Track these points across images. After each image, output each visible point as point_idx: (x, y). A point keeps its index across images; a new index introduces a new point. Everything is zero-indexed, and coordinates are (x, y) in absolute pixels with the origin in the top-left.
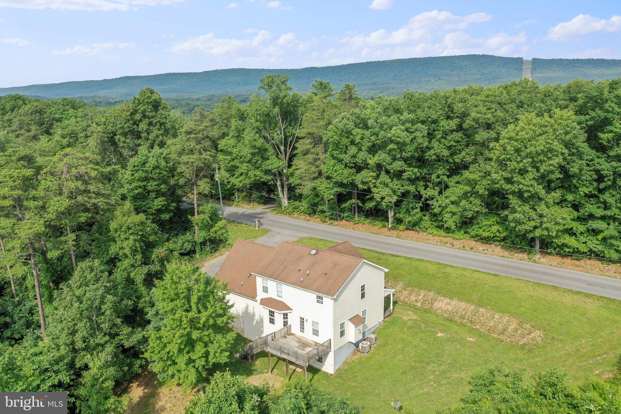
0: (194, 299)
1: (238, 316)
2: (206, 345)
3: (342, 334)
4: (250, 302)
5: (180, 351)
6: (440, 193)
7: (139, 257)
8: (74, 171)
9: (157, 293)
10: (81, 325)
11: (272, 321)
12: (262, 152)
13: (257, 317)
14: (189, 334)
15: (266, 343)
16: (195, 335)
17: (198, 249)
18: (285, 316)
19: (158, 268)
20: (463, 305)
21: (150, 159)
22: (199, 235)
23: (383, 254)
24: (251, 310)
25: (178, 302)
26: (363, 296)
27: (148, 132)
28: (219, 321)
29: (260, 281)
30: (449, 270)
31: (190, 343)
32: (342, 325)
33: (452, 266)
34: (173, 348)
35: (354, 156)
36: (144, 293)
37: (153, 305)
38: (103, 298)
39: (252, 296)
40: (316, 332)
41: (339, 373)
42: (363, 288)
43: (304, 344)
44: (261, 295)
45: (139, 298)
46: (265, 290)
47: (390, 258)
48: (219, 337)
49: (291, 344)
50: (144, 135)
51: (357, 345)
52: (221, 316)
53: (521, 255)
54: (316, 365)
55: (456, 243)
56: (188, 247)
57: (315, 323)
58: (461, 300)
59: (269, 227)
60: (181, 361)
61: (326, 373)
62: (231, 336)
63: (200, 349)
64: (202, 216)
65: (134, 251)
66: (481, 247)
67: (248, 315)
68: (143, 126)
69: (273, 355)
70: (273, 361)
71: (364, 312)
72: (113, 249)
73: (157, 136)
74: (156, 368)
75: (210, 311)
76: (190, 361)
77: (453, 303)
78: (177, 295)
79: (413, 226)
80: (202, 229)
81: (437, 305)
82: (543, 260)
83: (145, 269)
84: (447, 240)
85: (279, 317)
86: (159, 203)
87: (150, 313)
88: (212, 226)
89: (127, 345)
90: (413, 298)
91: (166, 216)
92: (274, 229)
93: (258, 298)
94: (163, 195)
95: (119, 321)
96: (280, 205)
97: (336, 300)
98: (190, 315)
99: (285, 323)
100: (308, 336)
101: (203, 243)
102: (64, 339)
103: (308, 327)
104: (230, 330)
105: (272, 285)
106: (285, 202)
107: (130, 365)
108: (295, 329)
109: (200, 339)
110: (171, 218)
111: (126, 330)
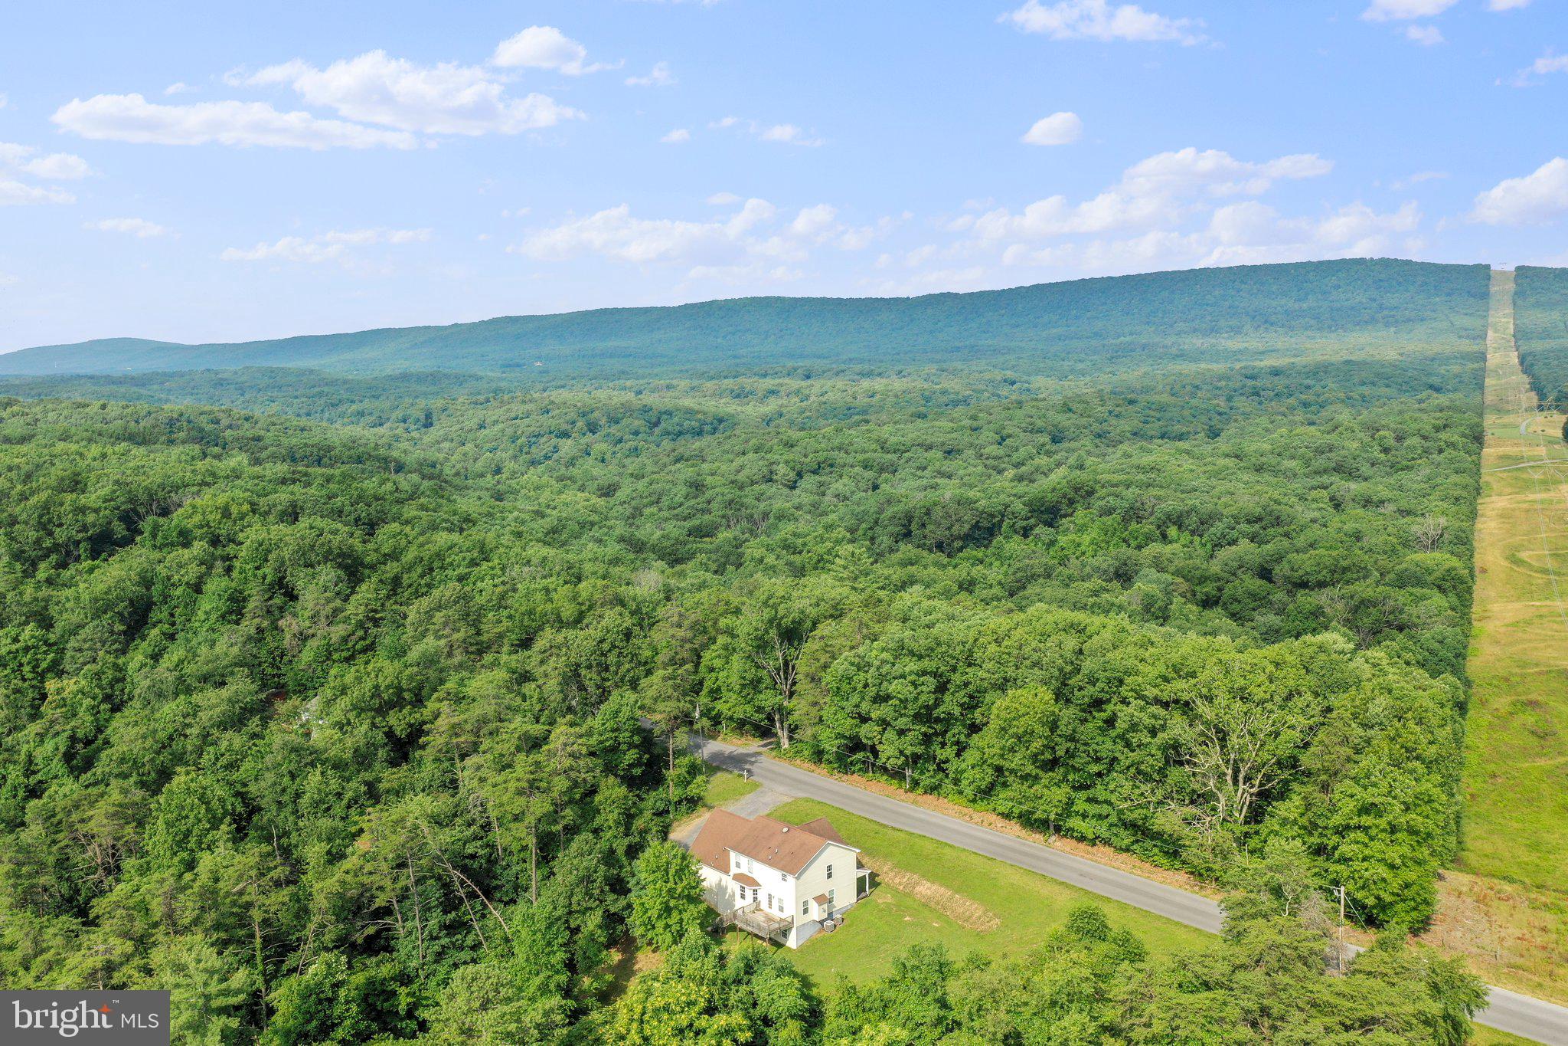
0: (672, 872)
1: (711, 890)
2: (680, 912)
3: (806, 911)
4: (724, 877)
5: (659, 917)
6: (958, 755)
7: (622, 829)
8: (569, 749)
9: (640, 864)
10: (577, 890)
11: (743, 896)
12: (755, 684)
13: (729, 891)
14: (667, 903)
15: (735, 916)
16: (672, 903)
17: (672, 808)
18: (755, 891)
19: (637, 839)
20: (942, 890)
21: (624, 709)
22: (674, 793)
23: (885, 826)
24: (723, 883)
25: (658, 874)
26: (830, 876)
27: (619, 665)
28: (693, 892)
29: (733, 856)
30: (947, 850)
31: (668, 910)
32: (806, 903)
33: (951, 846)
34: (654, 913)
35: (857, 706)
36: (626, 863)
37: (633, 876)
38: (596, 867)
39: (726, 871)
40: (781, 909)
41: (801, 949)
42: (829, 868)
43: (769, 919)
44: (734, 870)
45: (621, 867)
46: (738, 865)
47: (890, 831)
48: (692, 907)
49: (759, 918)
50: (613, 669)
51: (821, 922)
52: (694, 888)
53: (1037, 836)
54: (781, 940)
55: (975, 816)
56: (661, 806)
57: (780, 900)
58: (941, 885)
59: (761, 780)
60: (660, 925)
61: (790, 949)
62: (702, 907)
63: (675, 915)
64: (678, 771)
65: (618, 823)
66: (1000, 822)
67: (721, 889)
68: (612, 658)
69: (741, 930)
70: (742, 935)
71: (831, 892)
72: (598, 821)
73: (628, 671)
74: (637, 932)
75: (685, 882)
76: (667, 926)
77: (934, 887)
78: (658, 867)
79: (934, 789)
80: (677, 785)
81: (918, 889)
82: (1058, 844)
83: (626, 841)
84: (966, 810)
85: (749, 893)
86: (631, 756)
87: (632, 882)
88: (689, 783)
89: (612, 910)
90: (897, 880)
91: (637, 771)
92: (766, 783)
93: (732, 873)
94: (636, 746)
95: (607, 888)
96: (778, 745)
97: (798, 878)
98: (669, 885)
99: (755, 899)
100: (775, 912)
101: (680, 802)
102: (562, 901)
103: (775, 904)
104: (701, 902)
105: (744, 860)
106: (785, 744)
107: (614, 929)
108: (764, 905)
109: (676, 907)
110: (643, 773)
111: (611, 897)
